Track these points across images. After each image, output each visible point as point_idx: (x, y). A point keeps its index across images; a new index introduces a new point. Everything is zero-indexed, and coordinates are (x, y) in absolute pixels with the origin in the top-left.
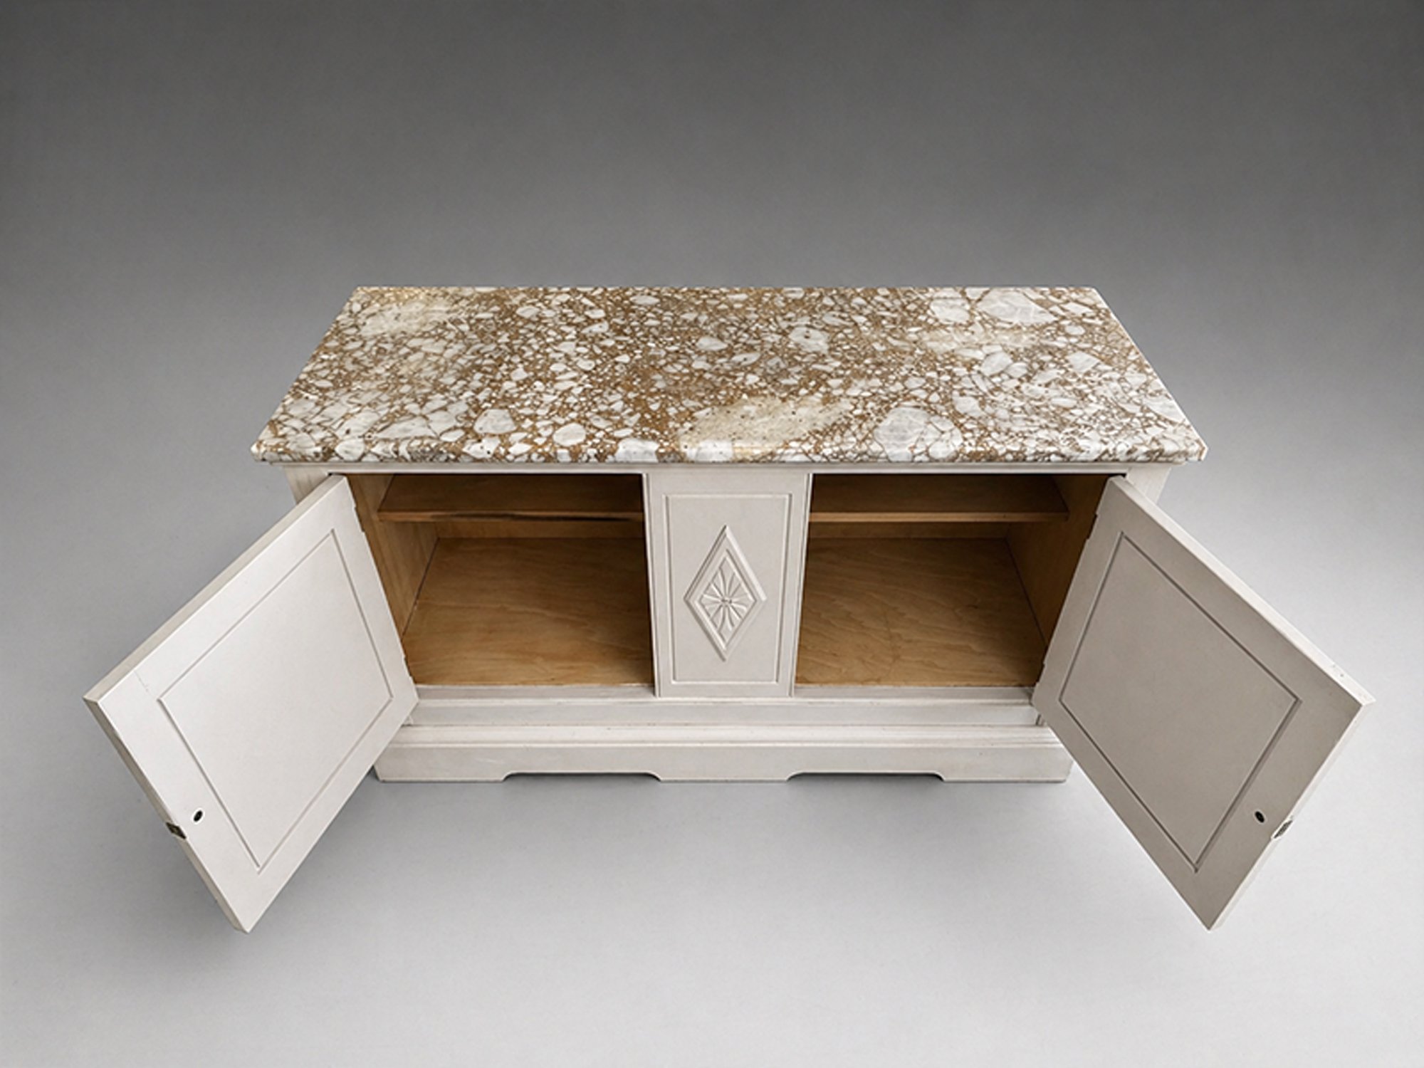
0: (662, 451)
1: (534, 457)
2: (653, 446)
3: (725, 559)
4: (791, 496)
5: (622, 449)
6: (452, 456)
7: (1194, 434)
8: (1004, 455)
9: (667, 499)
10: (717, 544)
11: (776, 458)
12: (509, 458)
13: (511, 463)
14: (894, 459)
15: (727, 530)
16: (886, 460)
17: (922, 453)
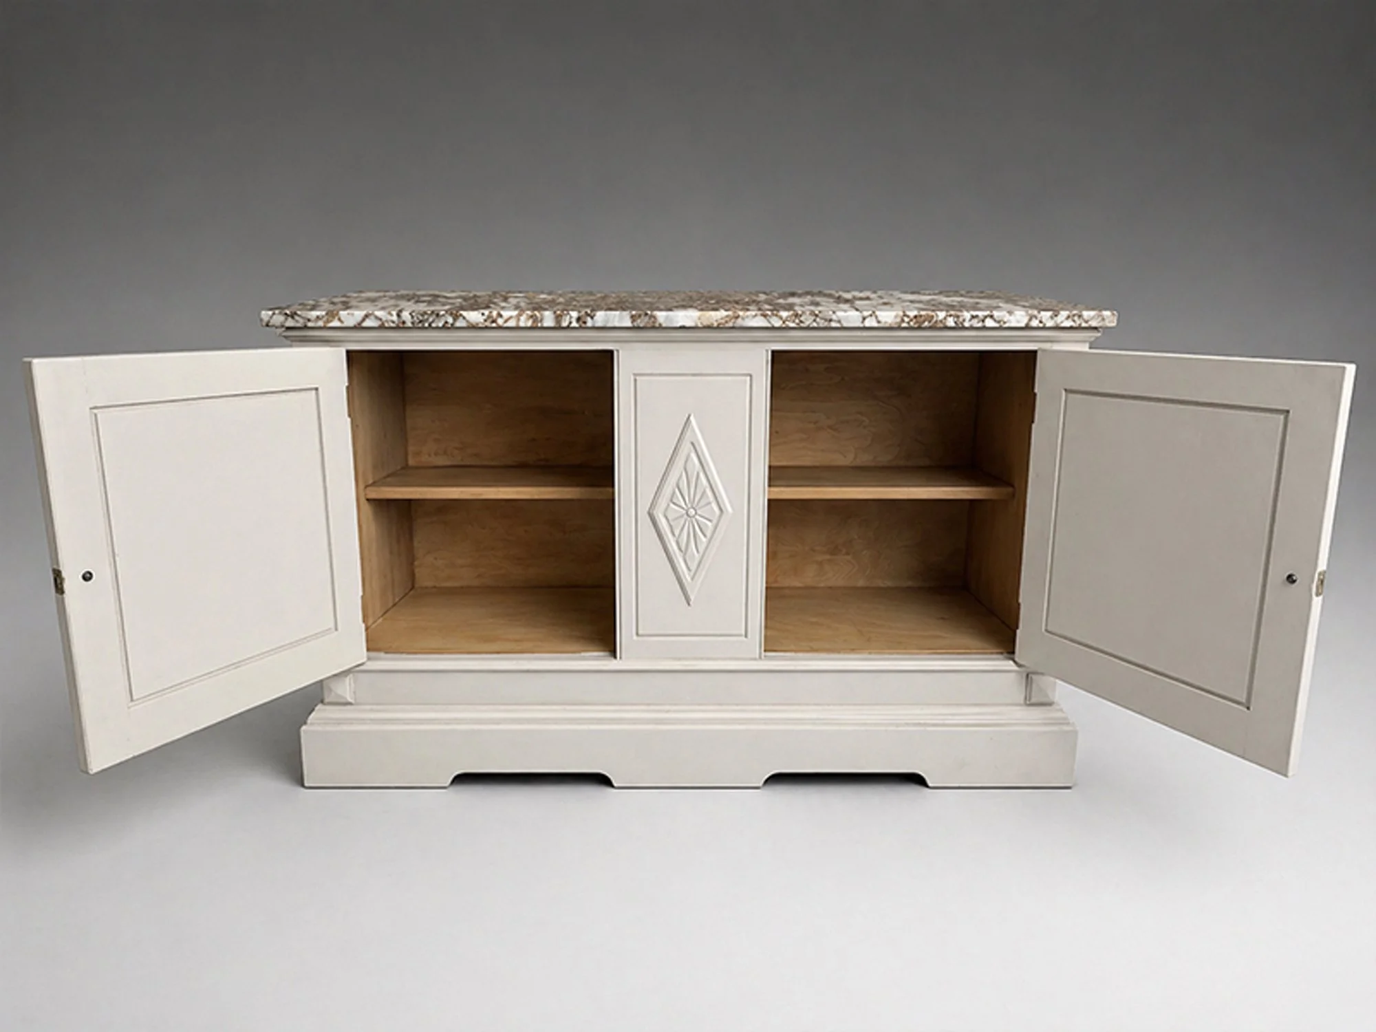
3: (689, 456)
4: (751, 376)
9: (636, 380)
10: (683, 436)
11: (739, 324)
12: (500, 321)
13: (500, 328)
14: (845, 325)
15: (692, 418)
16: (838, 325)
17: (871, 315)
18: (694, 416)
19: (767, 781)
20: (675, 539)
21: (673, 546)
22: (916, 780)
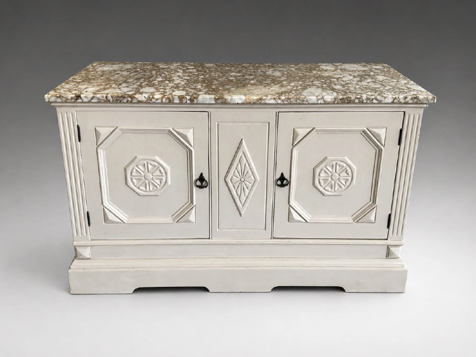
0: (217, 97)
1: (164, 100)
2: (213, 96)
3: (241, 157)
4: (269, 123)
5: (200, 97)
6: (130, 99)
7: (429, 93)
8: (354, 100)
9: (218, 124)
10: (239, 148)
11: (263, 102)
12: (153, 100)
13: (154, 103)
14: (310, 102)
15: (243, 141)
16: (307, 103)
17: (321, 98)
18: (244, 140)
19: (272, 290)
20: (236, 190)
21: (234, 193)
22: (341, 289)
